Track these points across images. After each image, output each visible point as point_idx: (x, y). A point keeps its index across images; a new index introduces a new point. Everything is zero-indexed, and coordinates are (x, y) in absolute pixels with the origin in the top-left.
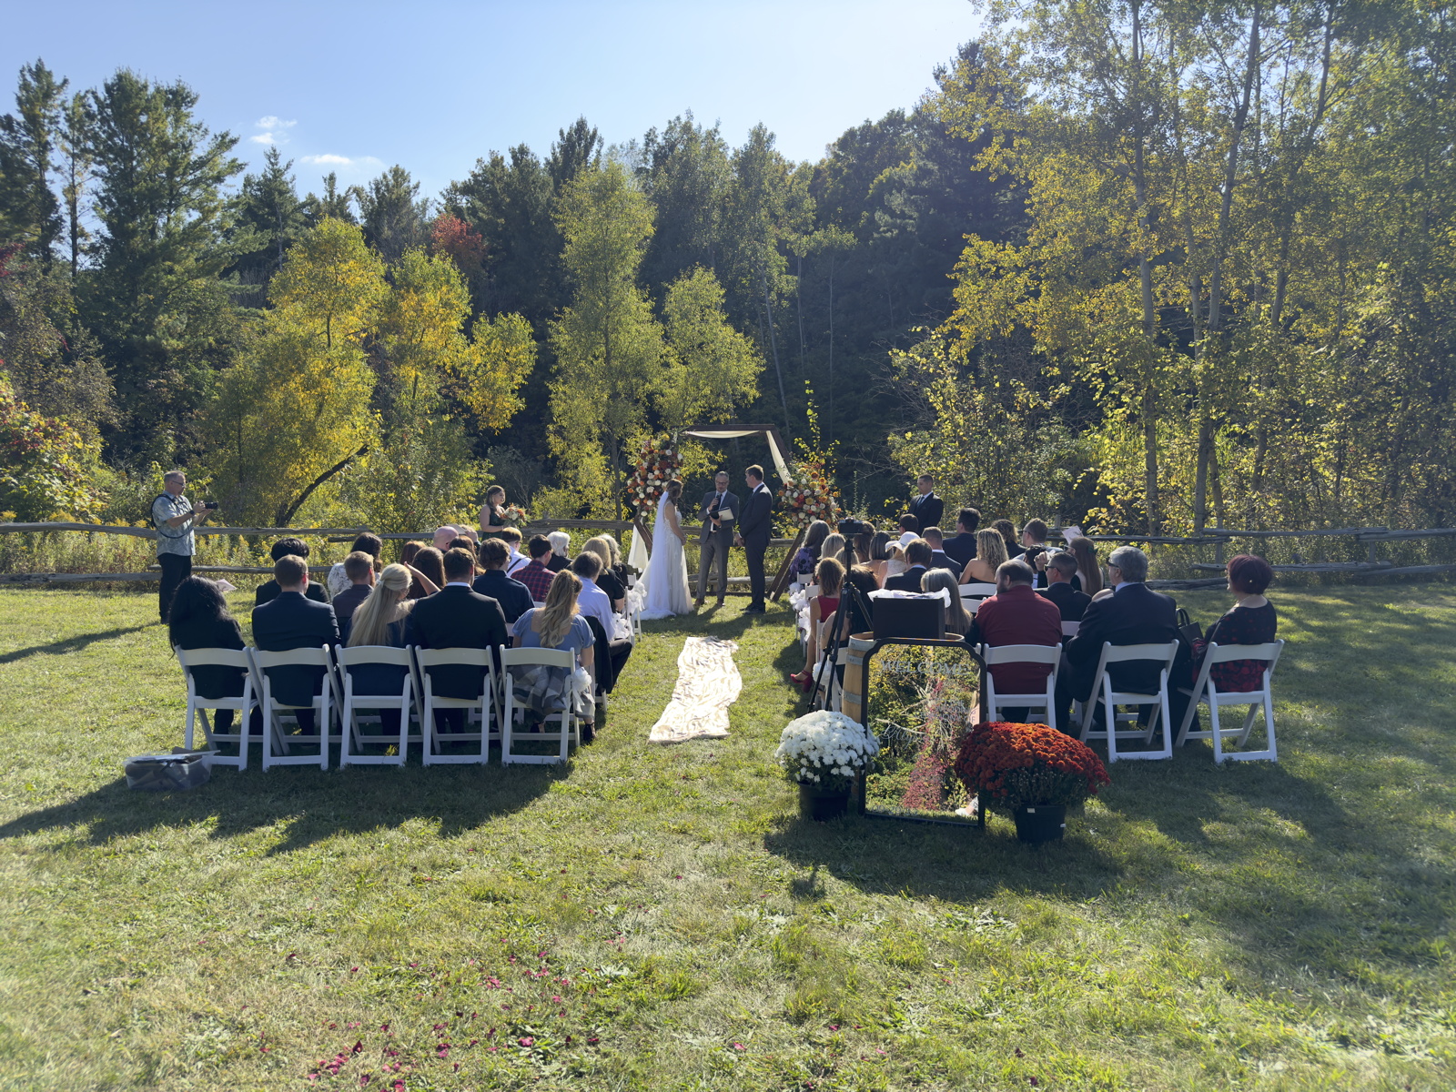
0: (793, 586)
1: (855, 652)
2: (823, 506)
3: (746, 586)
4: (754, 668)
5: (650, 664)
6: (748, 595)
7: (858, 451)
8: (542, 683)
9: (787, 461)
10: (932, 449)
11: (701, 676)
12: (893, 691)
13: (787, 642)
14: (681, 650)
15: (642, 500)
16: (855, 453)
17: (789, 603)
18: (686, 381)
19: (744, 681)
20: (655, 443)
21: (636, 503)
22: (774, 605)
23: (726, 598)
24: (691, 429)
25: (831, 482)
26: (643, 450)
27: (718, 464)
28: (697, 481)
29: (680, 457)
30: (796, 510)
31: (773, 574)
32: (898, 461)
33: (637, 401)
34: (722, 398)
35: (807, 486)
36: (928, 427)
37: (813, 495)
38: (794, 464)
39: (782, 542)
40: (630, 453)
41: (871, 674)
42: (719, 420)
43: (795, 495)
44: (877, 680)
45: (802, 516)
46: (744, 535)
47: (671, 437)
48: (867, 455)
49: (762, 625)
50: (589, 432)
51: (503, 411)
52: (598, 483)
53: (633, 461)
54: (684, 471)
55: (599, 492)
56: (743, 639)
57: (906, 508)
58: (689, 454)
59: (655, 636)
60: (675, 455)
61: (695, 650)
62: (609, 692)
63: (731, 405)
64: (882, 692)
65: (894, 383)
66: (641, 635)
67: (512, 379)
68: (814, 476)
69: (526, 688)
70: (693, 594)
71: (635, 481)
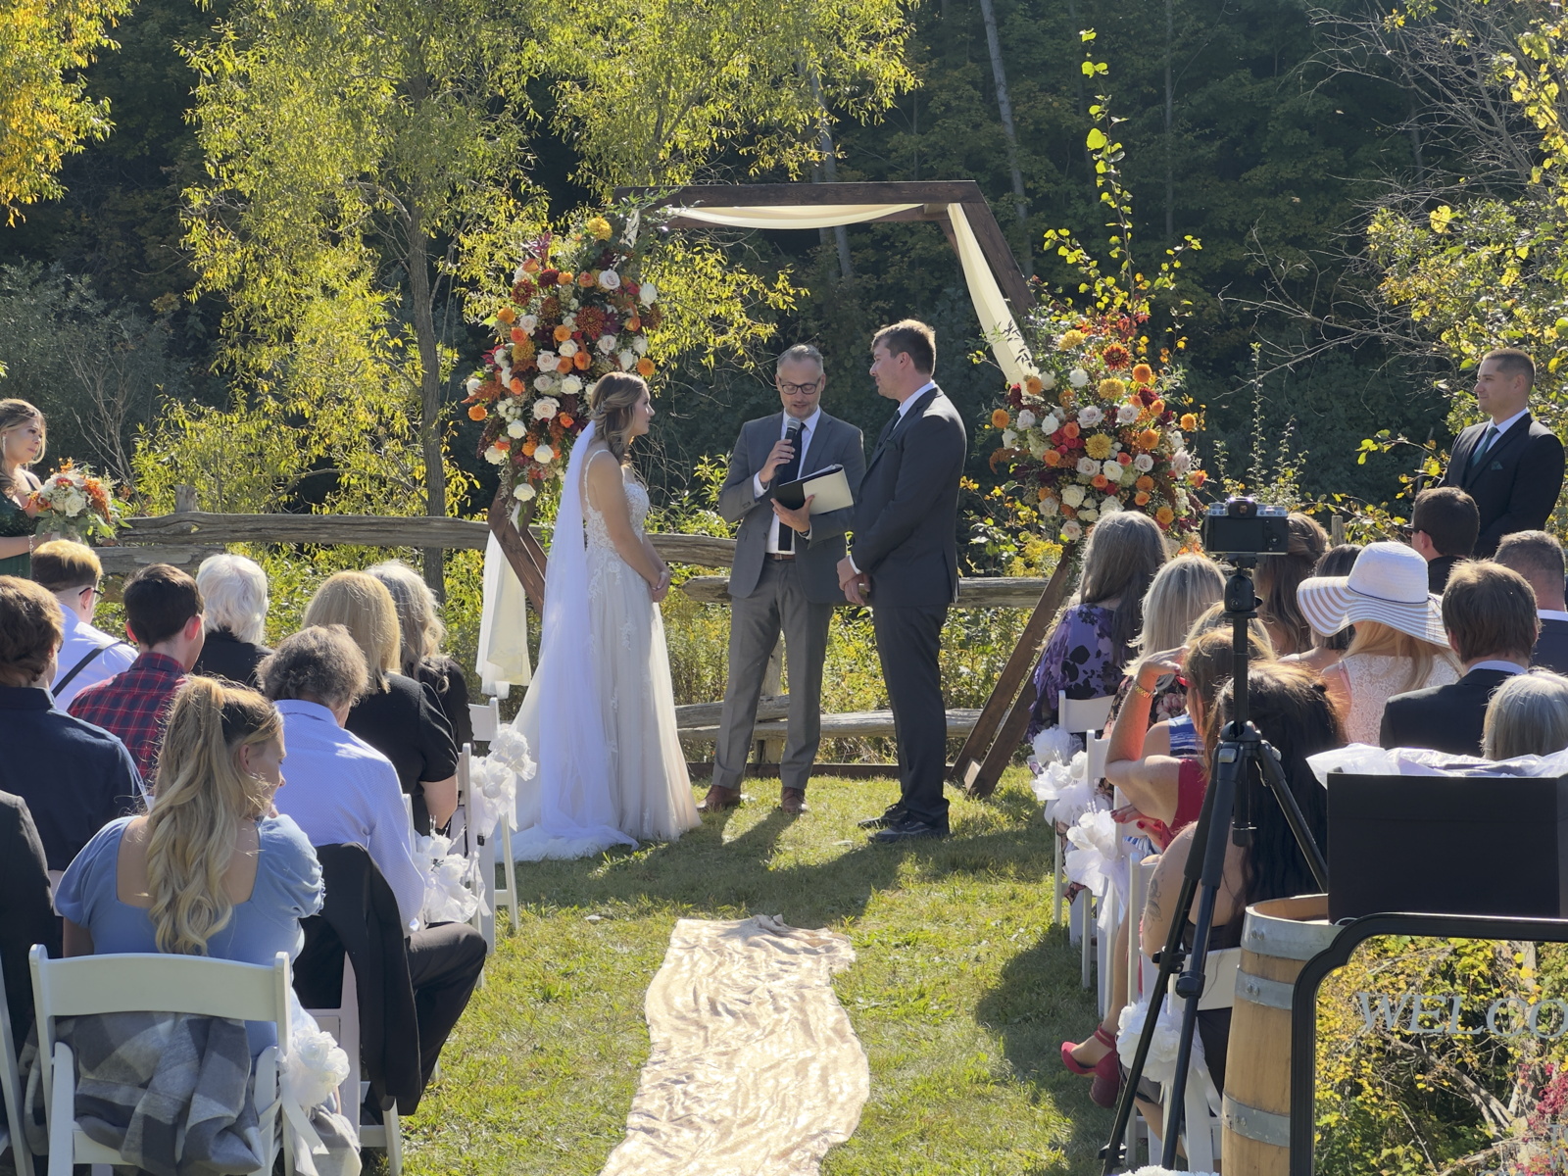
0: (1044, 741)
1: (1266, 963)
2: (1145, 462)
3: (878, 744)
4: (912, 1027)
5: (550, 1014)
6: (888, 773)
7: (1264, 274)
8: (175, 1079)
9: (1019, 308)
10: (1526, 265)
11: (729, 1055)
12: (1394, 1111)
13: (1026, 936)
14: (656, 963)
15: (516, 447)
16: (1256, 282)
17: (1028, 801)
18: (666, 35)
19: (877, 1069)
20: (563, 249)
21: (495, 456)
22: (977, 809)
23: (813, 785)
24: (683, 198)
25: (1176, 378)
26: (520, 274)
27: (780, 317)
28: (706, 379)
29: (647, 296)
30: (1054, 478)
31: (973, 701)
32: (1404, 306)
33: (497, 105)
34: (788, 94)
35: (1090, 394)
36: (1509, 189)
37: (1111, 426)
38: (1044, 318)
39: (1006, 591)
40: (473, 284)
41: (1321, 1049)
42: (781, 170)
43: (1050, 424)
44: (1341, 1072)
45: (1073, 496)
46: (871, 567)
47: (619, 227)
48: (1297, 288)
49: (937, 877)
50: (331, 213)
51: (34, 142)
52: (364, 388)
53: (487, 308)
54: (657, 343)
55: (366, 419)
56: (871, 924)
57: (1433, 468)
58: (677, 284)
59: (565, 915)
60: (631, 290)
61: (705, 964)
62: (407, 1109)
63: (823, 116)
64: (1359, 1113)
65: (1391, 39)
66: (516, 912)
67: (67, 34)
68: (1114, 359)
69: (119, 1097)
70: (698, 772)
71: (492, 378)
